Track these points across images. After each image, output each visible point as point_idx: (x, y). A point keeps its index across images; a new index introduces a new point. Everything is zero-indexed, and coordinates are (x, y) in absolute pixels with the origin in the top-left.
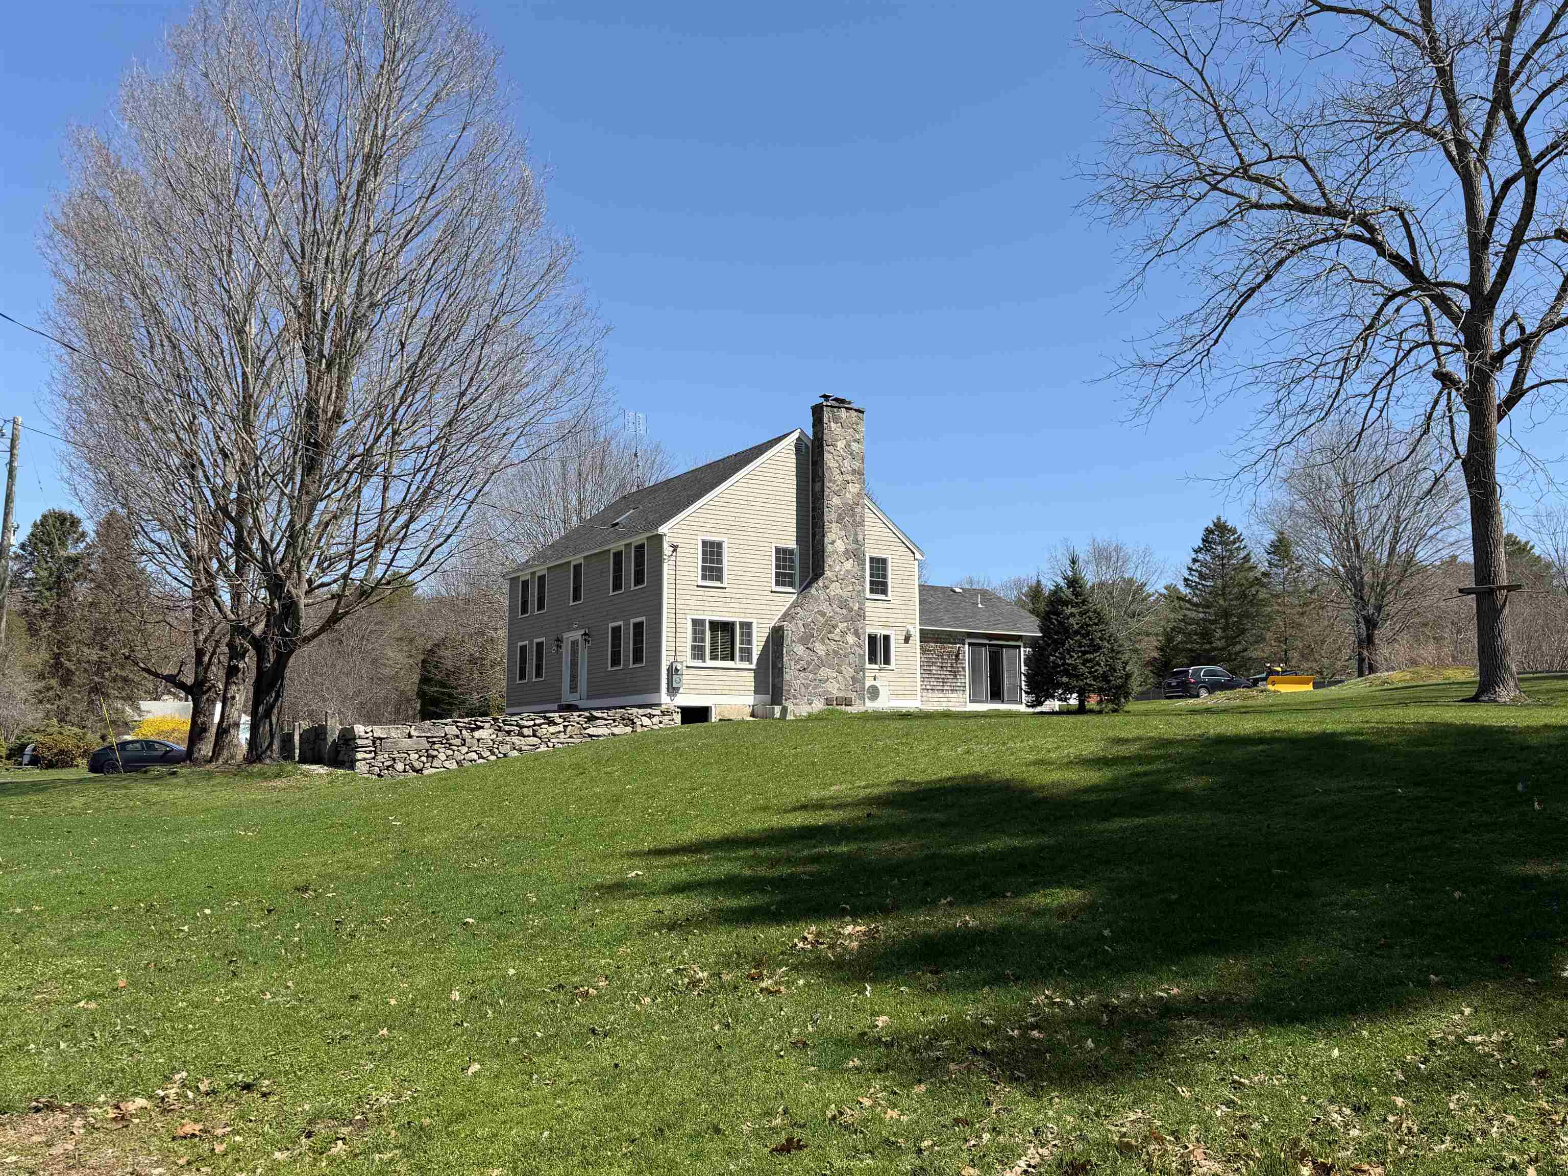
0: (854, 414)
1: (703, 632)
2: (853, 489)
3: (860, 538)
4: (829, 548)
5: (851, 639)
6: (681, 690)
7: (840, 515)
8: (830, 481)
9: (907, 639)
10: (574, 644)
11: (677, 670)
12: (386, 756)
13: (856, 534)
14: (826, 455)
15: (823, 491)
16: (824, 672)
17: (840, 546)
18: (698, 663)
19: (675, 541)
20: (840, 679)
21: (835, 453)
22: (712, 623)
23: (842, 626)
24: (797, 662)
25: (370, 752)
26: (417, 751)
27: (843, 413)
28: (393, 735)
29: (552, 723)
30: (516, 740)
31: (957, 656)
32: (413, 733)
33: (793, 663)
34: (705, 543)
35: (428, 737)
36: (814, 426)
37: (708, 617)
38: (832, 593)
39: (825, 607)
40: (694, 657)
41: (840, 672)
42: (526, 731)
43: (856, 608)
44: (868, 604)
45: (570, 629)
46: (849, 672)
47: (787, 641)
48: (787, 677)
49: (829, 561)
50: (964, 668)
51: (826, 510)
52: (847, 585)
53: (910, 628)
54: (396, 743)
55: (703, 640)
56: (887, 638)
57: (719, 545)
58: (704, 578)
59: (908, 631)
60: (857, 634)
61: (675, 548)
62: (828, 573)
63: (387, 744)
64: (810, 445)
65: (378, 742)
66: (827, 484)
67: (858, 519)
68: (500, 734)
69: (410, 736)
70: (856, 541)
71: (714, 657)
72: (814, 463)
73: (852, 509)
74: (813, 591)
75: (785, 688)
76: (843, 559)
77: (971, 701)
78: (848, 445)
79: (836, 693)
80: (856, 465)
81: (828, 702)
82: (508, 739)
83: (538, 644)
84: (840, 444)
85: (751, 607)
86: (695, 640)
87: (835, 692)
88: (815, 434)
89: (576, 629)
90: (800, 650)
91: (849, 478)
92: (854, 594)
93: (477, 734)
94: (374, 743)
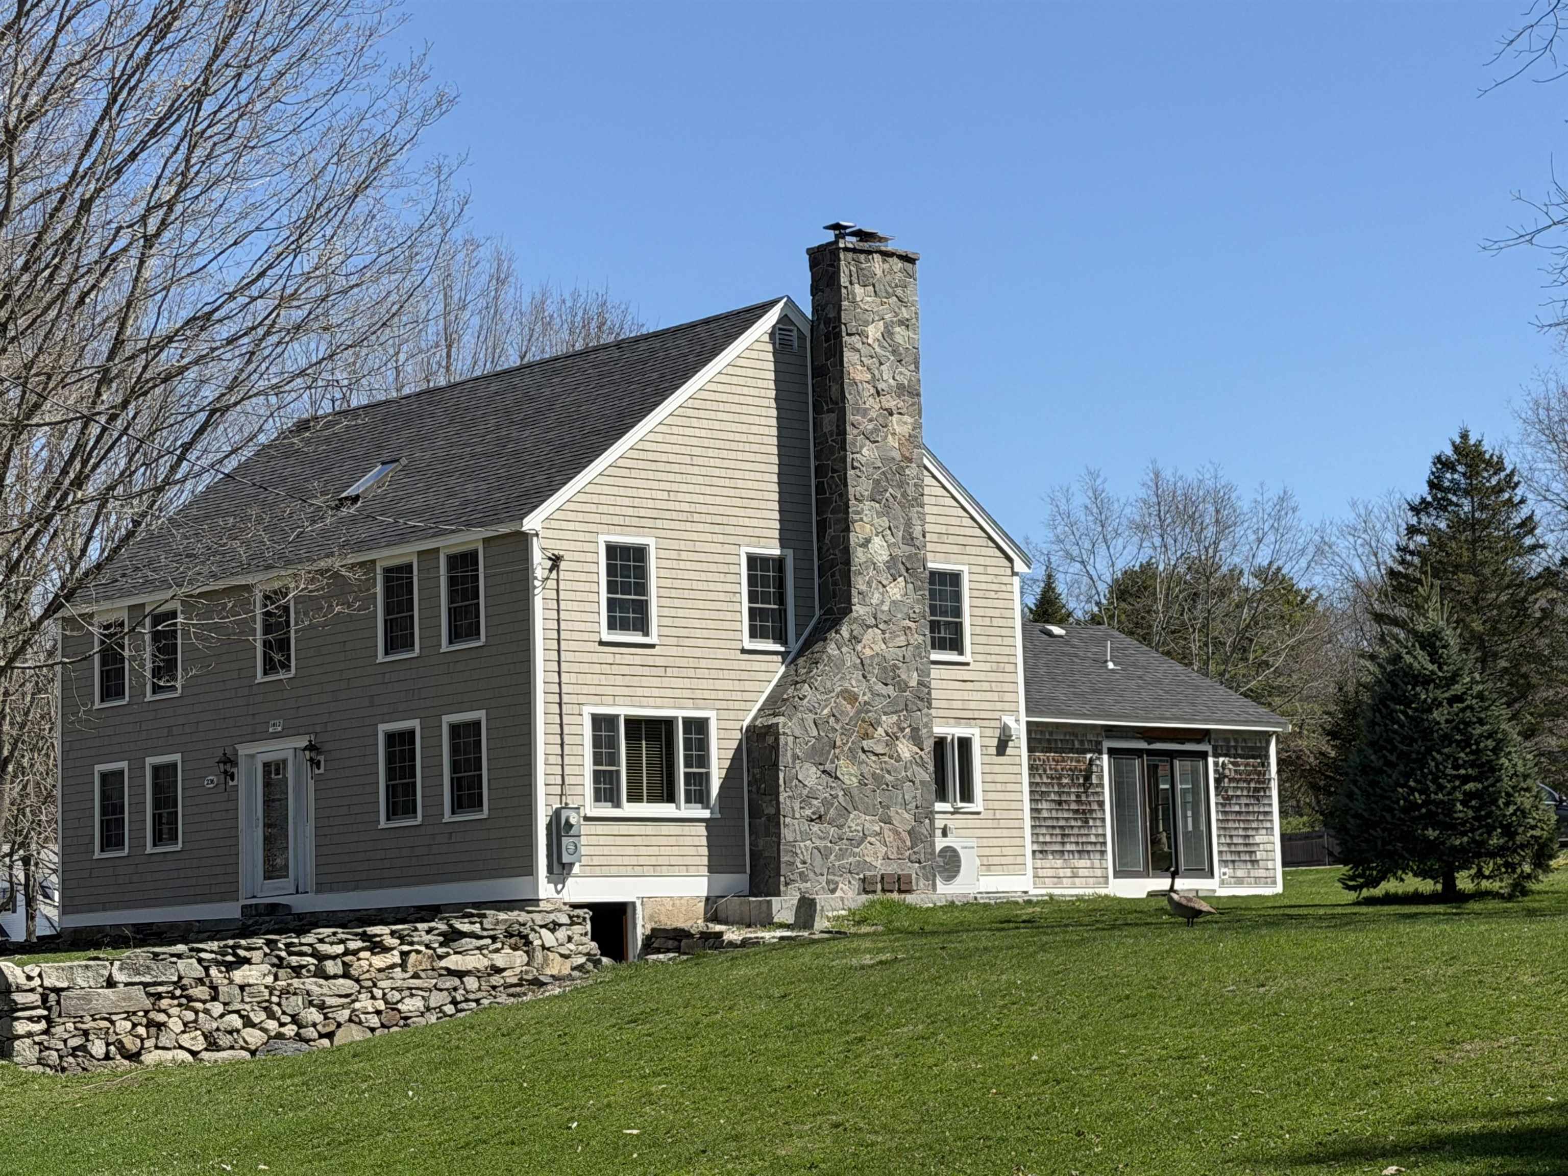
0: (897, 264)
1: (612, 743)
2: (900, 426)
3: (917, 531)
4: (859, 556)
5: (905, 749)
6: (576, 869)
7: (877, 482)
8: (857, 411)
9: (1002, 747)
10: (272, 770)
11: (569, 826)
12: (70, 1026)
13: (909, 524)
14: (848, 356)
15: (843, 433)
16: (857, 822)
17: (879, 550)
18: (607, 811)
19: (557, 547)
20: (888, 835)
21: (864, 350)
22: (633, 724)
23: (888, 721)
24: (806, 801)
25: (39, 1019)
26: (129, 1015)
27: (877, 265)
28: (80, 982)
29: (376, 947)
30: (311, 984)
31: (1087, 778)
32: (119, 977)
33: (797, 806)
34: (612, 550)
35: (146, 985)
36: (815, 290)
37: (623, 711)
38: (868, 652)
39: (855, 683)
40: (598, 797)
41: (887, 821)
42: (332, 967)
43: (913, 683)
44: (935, 672)
45: (259, 735)
46: (903, 819)
47: (785, 758)
48: (787, 834)
49: (859, 583)
50: (1101, 804)
51: (851, 473)
52: (894, 635)
53: (1009, 720)
54: (87, 999)
55: (613, 759)
56: (965, 744)
57: (639, 553)
58: (612, 625)
59: (1005, 729)
60: (916, 739)
61: (556, 561)
62: (858, 610)
63: (69, 1002)
64: (808, 334)
65: (53, 997)
66: (850, 417)
67: (911, 490)
68: (282, 973)
69: (111, 983)
70: (909, 539)
71: (635, 797)
72: (819, 372)
73: (900, 471)
74: (832, 649)
75: (784, 859)
76: (885, 578)
77: (1118, 874)
78: (888, 333)
79: (881, 867)
80: (905, 375)
81: (866, 887)
82: (296, 983)
83: (157, 770)
84: (874, 331)
85: (704, 684)
86: (597, 760)
87: (878, 863)
88: (817, 308)
89: (276, 736)
90: (810, 775)
91: (891, 402)
92: (909, 655)
93: (238, 975)
94: (45, 999)
